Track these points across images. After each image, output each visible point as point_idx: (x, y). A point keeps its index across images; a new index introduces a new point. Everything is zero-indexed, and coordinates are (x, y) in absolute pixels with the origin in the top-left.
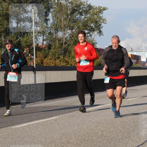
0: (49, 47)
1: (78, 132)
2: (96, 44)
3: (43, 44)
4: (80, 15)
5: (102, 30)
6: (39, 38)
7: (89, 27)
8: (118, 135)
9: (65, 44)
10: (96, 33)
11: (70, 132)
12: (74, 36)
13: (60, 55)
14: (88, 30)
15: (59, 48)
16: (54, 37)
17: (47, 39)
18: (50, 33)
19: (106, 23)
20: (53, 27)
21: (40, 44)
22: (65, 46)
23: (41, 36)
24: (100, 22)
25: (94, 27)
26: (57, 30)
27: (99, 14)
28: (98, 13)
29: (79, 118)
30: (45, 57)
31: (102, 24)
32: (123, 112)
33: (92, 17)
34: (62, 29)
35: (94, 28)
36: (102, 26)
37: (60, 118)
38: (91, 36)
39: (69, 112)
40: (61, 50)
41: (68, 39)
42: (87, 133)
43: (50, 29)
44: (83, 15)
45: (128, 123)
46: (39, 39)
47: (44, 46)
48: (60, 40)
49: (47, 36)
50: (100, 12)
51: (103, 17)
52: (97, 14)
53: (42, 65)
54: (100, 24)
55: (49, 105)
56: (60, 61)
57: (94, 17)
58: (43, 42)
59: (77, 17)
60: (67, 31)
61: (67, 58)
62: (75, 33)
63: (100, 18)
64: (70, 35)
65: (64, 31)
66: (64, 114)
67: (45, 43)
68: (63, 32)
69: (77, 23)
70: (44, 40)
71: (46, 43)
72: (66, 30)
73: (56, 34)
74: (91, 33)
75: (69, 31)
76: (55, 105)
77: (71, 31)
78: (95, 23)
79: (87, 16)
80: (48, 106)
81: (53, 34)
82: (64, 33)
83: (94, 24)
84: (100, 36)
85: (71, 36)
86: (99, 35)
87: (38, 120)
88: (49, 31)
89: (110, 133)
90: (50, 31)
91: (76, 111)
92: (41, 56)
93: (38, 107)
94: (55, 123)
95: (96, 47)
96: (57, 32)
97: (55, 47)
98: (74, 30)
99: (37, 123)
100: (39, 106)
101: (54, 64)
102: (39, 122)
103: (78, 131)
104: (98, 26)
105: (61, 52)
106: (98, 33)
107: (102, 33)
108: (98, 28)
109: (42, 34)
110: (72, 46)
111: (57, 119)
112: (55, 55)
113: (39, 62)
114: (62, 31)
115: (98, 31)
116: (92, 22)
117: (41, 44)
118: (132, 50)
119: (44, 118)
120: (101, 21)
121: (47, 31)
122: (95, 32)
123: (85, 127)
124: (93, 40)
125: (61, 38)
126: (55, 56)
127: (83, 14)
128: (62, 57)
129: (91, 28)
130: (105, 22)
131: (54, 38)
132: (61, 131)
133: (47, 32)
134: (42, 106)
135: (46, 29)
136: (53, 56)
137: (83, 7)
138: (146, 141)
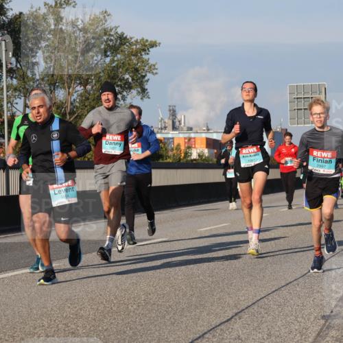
1: (98, 296)
5: (146, 87)
6: (15, 101)
7: (121, 80)
8: (180, 302)
9: (70, 114)
10: (134, 92)
11: (81, 294)
12: (88, 99)
19: (156, 73)
20: (46, 79)
22: (71, 119)
23: (20, 98)
24: (144, 69)
25: (130, 80)
26: (54, 85)
27: (141, 55)
28: (140, 52)
31: (148, 74)
33: (128, 59)
34: (64, 84)
35: (130, 83)
36: (146, 78)
38: (124, 100)
41: (77, 104)
42: (116, 298)
43: (40, 84)
44: (108, 56)
45: (201, 277)
46: (17, 103)
48: (60, 106)
50: (144, 50)
51: (150, 61)
52: (137, 55)
54: (143, 74)
57: (130, 60)
58: (24, 110)
60: (74, 88)
62: (91, 92)
63: (145, 62)
64: (81, 95)
65: (69, 89)
68: (67, 90)
70: (26, 106)
72: (72, 85)
73: (51, 93)
74: (125, 93)
75: (80, 89)
77: (82, 88)
78: (132, 72)
79: (116, 59)
82: (69, 93)
83: (131, 74)
84: (142, 99)
85: (84, 98)
86: (140, 97)
89: (163, 297)
96: (54, 89)
98: (89, 87)
102: (16, 275)
103: (98, 294)
104: (139, 79)
106: (139, 93)
107: (148, 93)
108: (139, 83)
109: (22, 95)
114: (64, 88)
115: (139, 90)
116: (127, 70)
118: (208, 130)
122: (132, 91)
123: (111, 286)
125: (63, 103)
127: (109, 53)
129: (124, 82)
130: (155, 71)
134: (23, 241)
135: (31, 83)
137: (108, 39)
138: (236, 314)
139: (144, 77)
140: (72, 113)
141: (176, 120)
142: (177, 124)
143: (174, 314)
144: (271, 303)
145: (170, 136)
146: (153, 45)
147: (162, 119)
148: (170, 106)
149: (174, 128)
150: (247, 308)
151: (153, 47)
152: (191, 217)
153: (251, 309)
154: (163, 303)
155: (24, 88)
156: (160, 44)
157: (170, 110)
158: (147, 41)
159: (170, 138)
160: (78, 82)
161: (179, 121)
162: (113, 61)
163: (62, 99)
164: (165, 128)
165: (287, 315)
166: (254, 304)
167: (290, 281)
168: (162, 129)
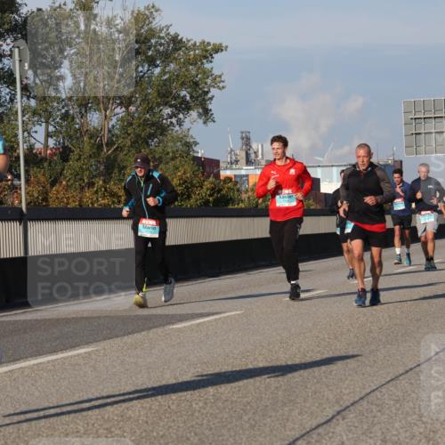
0: (65, 154)
2: (195, 145)
3: (46, 146)
4: (149, 66)
5: (210, 107)
6: (34, 129)
7: (175, 98)
8: (261, 397)
9: (107, 145)
10: (194, 114)
12: (132, 124)
13: (95, 176)
14: (171, 106)
15: (90, 156)
16: (77, 126)
17: (56, 133)
18: (65, 116)
19: (223, 87)
20: (75, 98)
21: (38, 146)
22: (110, 152)
23: (41, 125)
24: (206, 83)
25: (188, 98)
26: (86, 106)
27: (202, 63)
28: (201, 60)
29: (153, 351)
30: (53, 184)
31: (211, 89)
32: (274, 334)
33: (184, 70)
34: (98, 104)
35: (188, 102)
36: (210, 95)
37: (97, 350)
38: (180, 125)
39: (124, 335)
40: (99, 162)
41: (117, 132)
43: (66, 105)
44: (157, 66)
46: (36, 132)
47: (49, 152)
48: (94, 135)
49: (58, 123)
50: (206, 57)
51: (214, 72)
52: (196, 64)
53: (44, 203)
54: (206, 90)
55: (69, 317)
56: (96, 192)
57: (187, 70)
58: (46, 141)
59: (141, 72)
60: (112, 110)
61: (115, 184)
62: (136, 115)
63: (207, 74)
64: (122, 120)
65: (106, 111)
66: (110, 338)
67: (51, 142)
68: (103, 111)
69: (141, 86)
70: (48, 135)
71: (55, 144)
72: (110, 106)
73: (82, 117)
74: (181, 116)
75: (120, 111)
76: (85, 316)
77: (123, 109)
78: (190, 87)
79: (167, 69)
80: (64, 319)
81: (73, 118)
82: (106, 116)
83: (189, 90)
84: (205, 123)
85: (126, 123)
86: (201, 121)
87: (36, 356)
88: (63, 111)
89: (239, 391)
90: (66, 109)
91: (143, 330)
92: (42, 179)
93: (36, 320)
94: (85, 364)
95: (196, 155)
96: (86, 112)
97: (80, 156)
98: (132, 108)
99: (34, 365)
100: (39, 318)
101: (77, 203)
102: (41, 363)
104: (200, 96)
105: (97, 168)
106: (200, 115)
107: (212, 114)
108: (200, 102)
109: (43, 120)
110: (129, 151)
111: (89, 353)
112: (79, 177)
113: (36, 195)
114: (99, 110)
115: (201, 111)
116: (183, 84)
117: (42, 146)
119: (55, 352)
120: (209, 81)
121: (59, 110)
122: (191, 112)
124: (185, 136)
125: (98, 130)
126: (81, 179)
127: (158, 62)
128: (101, 183)
129: (180, 100)
130: (221, 85)
131: (76, 131)
132: (101, 387)
133: (58, 113)
134: (47, 318)
135: (55, 104)
136: (75, 181)
137: (156, 42)
138: (339, 413)
139: (207, 92)
140: (109, 144)
141: (251, 151)
142: (253, 156)
143: (254, 413)
144: (386, 396)
145: (243, 172)
146: (218, 49)
147: (232, 150)
148: (242, 133)
149: (249, 162)
150: (352, 404)
151: (217, 52)
152: (274, 282)
153: (358, 407)
154: (239, 400)
155: (46, 111)
156: (227, 47)
157: (242, 138)
158: (209, 44)
159: (244, 176)
160: (118, 102)
161: (255, 153)
162: (163, 73)
163: (96, 125)
164: (237, 162)
165: (407, 413)
166: (362, 398)
167: (410, 367)
168: (232, 163)
